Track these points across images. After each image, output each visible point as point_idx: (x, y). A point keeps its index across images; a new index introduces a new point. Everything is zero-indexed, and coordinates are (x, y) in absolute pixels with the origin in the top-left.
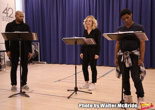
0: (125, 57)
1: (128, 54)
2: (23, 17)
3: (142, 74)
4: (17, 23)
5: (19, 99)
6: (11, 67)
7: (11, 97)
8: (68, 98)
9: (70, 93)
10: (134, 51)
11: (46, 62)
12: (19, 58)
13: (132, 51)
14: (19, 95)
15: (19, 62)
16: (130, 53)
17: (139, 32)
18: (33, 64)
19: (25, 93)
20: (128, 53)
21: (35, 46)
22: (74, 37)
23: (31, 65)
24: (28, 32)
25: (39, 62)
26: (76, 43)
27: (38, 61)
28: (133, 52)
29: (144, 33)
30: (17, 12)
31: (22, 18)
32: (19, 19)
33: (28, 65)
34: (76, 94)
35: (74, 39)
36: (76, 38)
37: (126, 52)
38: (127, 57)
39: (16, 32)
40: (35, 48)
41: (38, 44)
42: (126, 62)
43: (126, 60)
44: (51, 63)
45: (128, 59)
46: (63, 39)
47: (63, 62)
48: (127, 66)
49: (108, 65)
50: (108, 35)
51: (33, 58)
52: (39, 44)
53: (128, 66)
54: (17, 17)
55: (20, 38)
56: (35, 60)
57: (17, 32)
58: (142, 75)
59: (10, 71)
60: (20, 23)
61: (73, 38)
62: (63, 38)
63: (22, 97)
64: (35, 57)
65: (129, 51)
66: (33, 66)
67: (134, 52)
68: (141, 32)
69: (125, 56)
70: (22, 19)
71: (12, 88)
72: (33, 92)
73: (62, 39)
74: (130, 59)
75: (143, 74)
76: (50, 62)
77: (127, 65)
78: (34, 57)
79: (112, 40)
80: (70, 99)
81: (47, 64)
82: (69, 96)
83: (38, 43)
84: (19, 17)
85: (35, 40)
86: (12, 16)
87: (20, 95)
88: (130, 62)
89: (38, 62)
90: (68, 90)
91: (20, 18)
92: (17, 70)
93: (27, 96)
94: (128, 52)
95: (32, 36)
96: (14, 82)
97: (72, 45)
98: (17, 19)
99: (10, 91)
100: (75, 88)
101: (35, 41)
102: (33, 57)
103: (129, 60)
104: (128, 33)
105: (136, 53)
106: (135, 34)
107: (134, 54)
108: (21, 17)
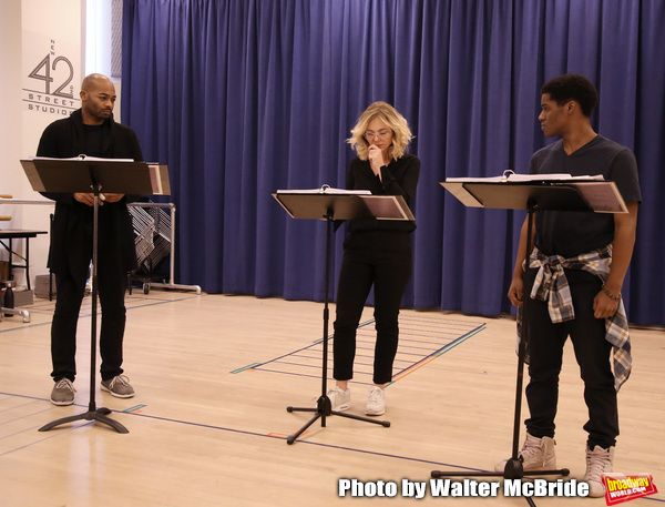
0: (547, 280)
1: (558, 267)
2: (113, 99)
3: (619, 357)
4: (89, 121)
5: (85, 441)
6: (55, 302)
7: (48, 428)
8: (291, 441)
9: (298, 421)
10: (586, 257)
11: (198, 288)
12: (91, 266)
13: (577, 255)
14: (84, 421)
15: (90, 284)
16: (566, 266)
17: (592, 178)
18: (146, 293)
19: (110, 416)
20: (557, 262)
21: (158, 220)
22: (324, 188)
23: (139, 295)
24: (132, 160)
25: (172, 284)
26: (330, 211)
27: (168, 282)
28: (580, 258)
29: (613, 184)
30: (91, 77)
31: (109, 103)
32: (95, 105)
33: (127, 294)
34: (323, 425)
35: (324, 194)
36: (330, 191)
37: (553, 258)
38: (556, 281)
39: (81, 159)
40: (157, 225)
41: (168, 211)
42: (550, 303)
43: (551, 292)
44: (219, 292)
45: (556, 290)
46: (275, 192)
47: (273, 289)
48: (555, 316)
49: (457, 308)
50: (467, 186)
51: (148, 267)
52: (174, 210)
53: (560, 317)
54: (89, 97)
55: (95, 184)
56: (155, 275)
57: (87, 158)
58: (619, 360)
59: (49, 318)
60: (100, 123)
61: (321, 191)
62: (279, 191)
63: (96, 430)
64: (155, 262)
65: (565, 257)
66: (145, 302)
67: (585, 262)
68: (601, 177)
69: (548, 276)
70: (110, 109)
71: (55, 390)
72: (144, 411)
73: (275, 196)
74: (568, 287)
75: (623, 356)
76: (216, 287)
77: (556, 313)
78: (150, 264)
79: (479, 205)
80: (297, 445)
81: (204, 294)
82: (293, 432)
83: (172, 204)
84: (97, 100)
85: (161, 193)
86: (66, 90)
87: (87, 422)
88: (567, 300)
89: (167, 285)
90: (290, 410)
91: (101, 104)
92: (77, 316)
93: (118, 429)
94: (559, 257)
95: (146, 176)
96: (63, 366)
97: (313, 222)
98: (89, 107)
99: (48, 406)
100: (320, 401)
101: (157, 199)
102: (146, 264)
103: (560, 291)
104: (548, 182)
105: (594, 268)
106: (575, 187)
107: (584, 268)
108: (105, 98)
